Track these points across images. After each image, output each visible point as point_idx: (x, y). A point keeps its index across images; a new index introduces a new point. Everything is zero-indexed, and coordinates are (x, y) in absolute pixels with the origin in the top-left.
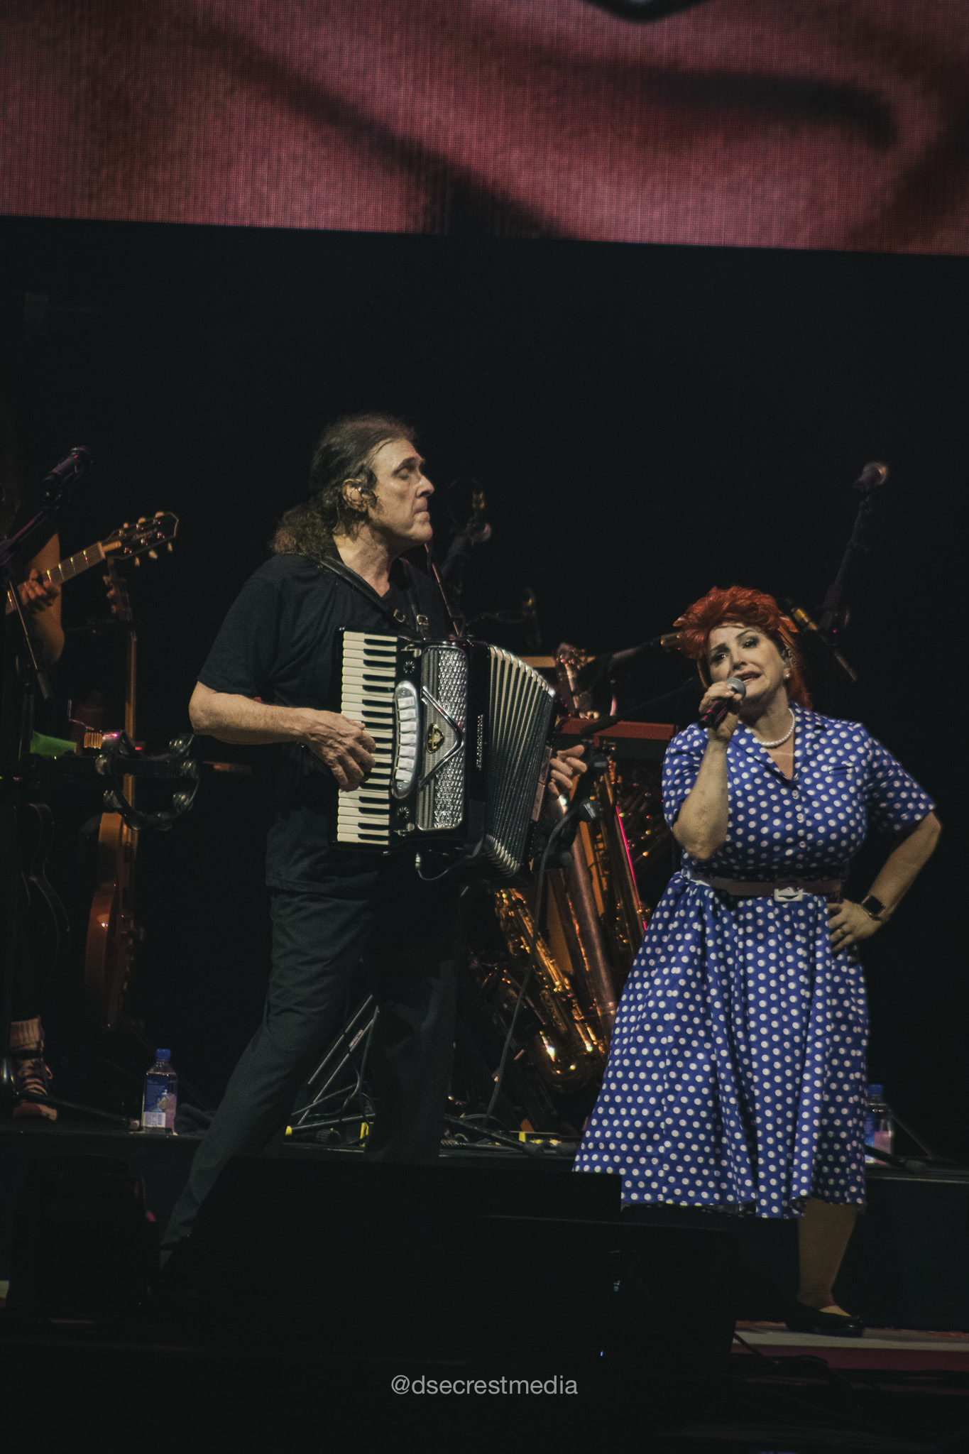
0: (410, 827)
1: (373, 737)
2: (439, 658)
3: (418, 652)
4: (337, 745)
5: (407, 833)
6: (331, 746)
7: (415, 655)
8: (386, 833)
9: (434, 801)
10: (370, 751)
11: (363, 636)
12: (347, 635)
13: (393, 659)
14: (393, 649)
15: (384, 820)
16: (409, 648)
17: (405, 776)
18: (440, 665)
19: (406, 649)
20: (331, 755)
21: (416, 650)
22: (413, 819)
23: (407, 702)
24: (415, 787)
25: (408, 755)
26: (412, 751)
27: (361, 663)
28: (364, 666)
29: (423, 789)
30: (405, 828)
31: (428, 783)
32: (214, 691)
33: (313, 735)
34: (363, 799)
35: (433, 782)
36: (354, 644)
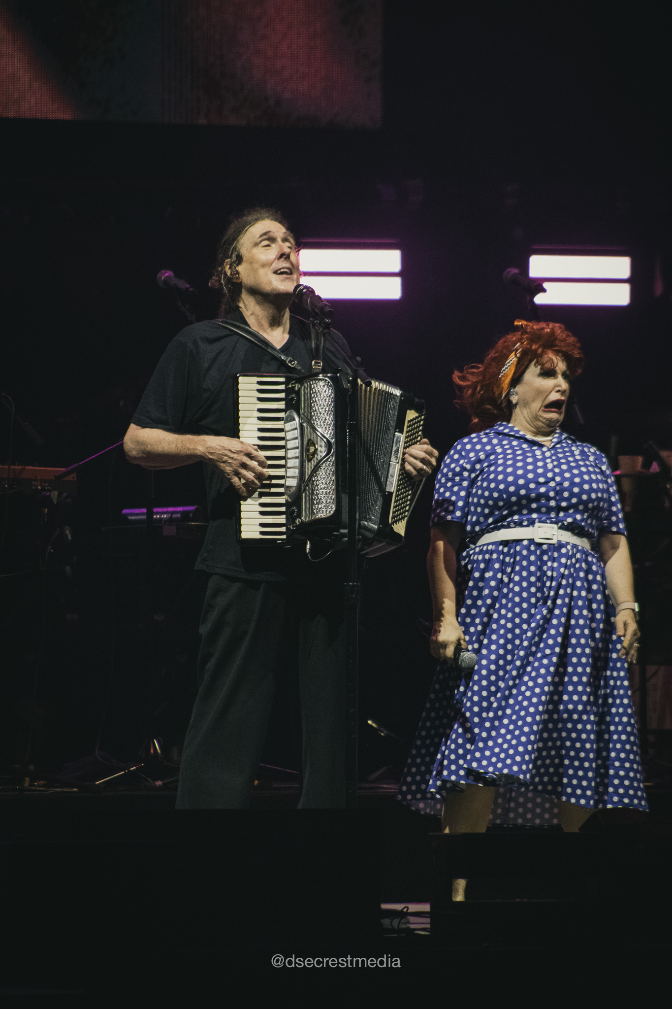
0: (298, 521)
1: (265, 456)
2: (311, 387)
3: (298, 386)
4: (230, 461)
5: (296, 526)
6: (224, 462)
7: (297, 389)
8: (283, 529)
9: (312, 498)
10: (264, 467)
11: (256, 379)
12: (241, 379)
13: (283, 395)
14: (282, 387)
15: (282, 519)
16: (292, 384)
17: (293, 483)
18: (312, 392)
19: (290, 386)
20: (228, 469)
21: (296, 385)
22: (299, 515)
23: (291, 426)
24: (300, 490)
25: (293, 466)
26: (296, 462)
27: (255, 400)
28: (258, 402)
29: (305, 490)
30: (295, 523)
31: (308, 485)
32: (140, 428)
33: (211, 454)
34: (262, 505)
35: (310, 484)
36: (248, 386)
